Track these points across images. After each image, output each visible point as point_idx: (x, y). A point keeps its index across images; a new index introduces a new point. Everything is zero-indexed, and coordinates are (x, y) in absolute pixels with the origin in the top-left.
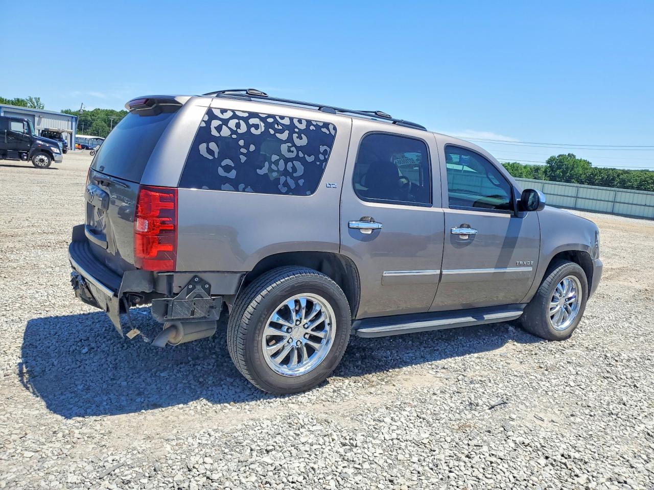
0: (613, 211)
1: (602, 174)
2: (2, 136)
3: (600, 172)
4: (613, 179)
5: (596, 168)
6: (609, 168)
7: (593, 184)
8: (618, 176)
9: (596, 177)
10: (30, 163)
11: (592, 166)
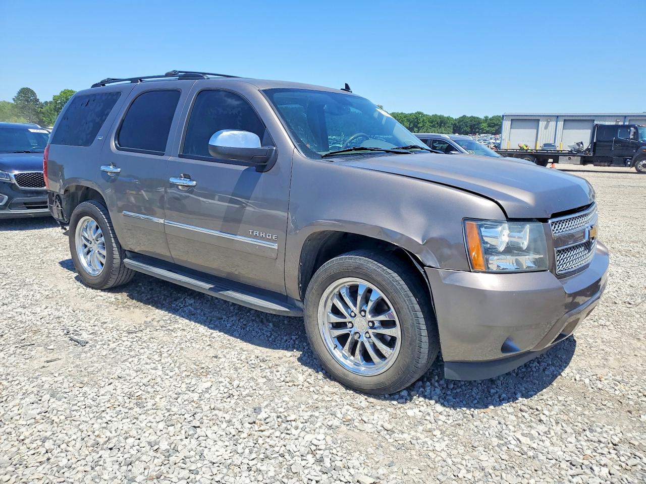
2: (610, 144)
10: (633, 169)
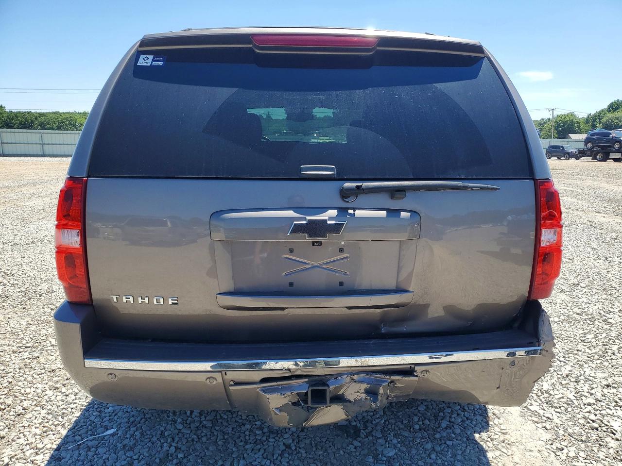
0: (43, 153)
1: (19, 118)
3: (16, 116)
4: (32, 122)
5: (11, 112)
6: (24, 111)
7: (12, 127)
8: (36, 119)
9: (13, 121)
11: (6, 110)
